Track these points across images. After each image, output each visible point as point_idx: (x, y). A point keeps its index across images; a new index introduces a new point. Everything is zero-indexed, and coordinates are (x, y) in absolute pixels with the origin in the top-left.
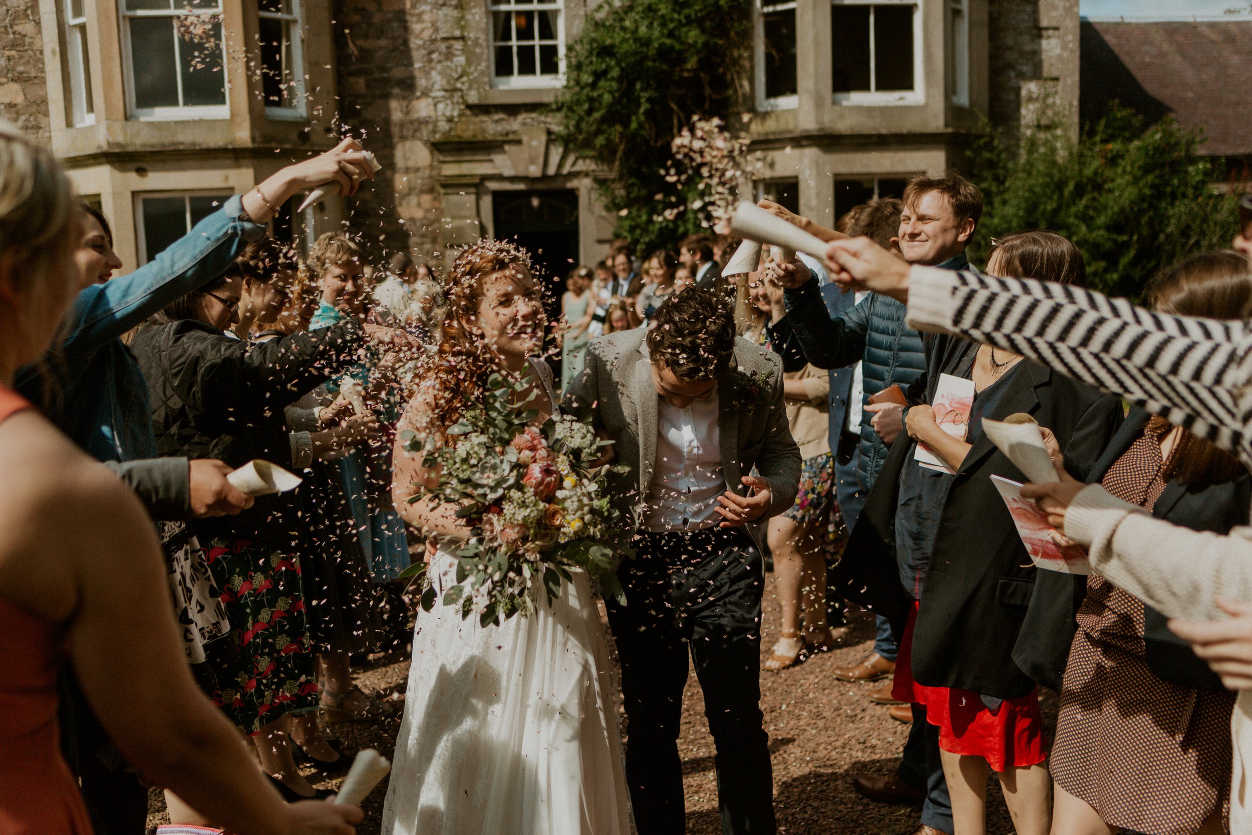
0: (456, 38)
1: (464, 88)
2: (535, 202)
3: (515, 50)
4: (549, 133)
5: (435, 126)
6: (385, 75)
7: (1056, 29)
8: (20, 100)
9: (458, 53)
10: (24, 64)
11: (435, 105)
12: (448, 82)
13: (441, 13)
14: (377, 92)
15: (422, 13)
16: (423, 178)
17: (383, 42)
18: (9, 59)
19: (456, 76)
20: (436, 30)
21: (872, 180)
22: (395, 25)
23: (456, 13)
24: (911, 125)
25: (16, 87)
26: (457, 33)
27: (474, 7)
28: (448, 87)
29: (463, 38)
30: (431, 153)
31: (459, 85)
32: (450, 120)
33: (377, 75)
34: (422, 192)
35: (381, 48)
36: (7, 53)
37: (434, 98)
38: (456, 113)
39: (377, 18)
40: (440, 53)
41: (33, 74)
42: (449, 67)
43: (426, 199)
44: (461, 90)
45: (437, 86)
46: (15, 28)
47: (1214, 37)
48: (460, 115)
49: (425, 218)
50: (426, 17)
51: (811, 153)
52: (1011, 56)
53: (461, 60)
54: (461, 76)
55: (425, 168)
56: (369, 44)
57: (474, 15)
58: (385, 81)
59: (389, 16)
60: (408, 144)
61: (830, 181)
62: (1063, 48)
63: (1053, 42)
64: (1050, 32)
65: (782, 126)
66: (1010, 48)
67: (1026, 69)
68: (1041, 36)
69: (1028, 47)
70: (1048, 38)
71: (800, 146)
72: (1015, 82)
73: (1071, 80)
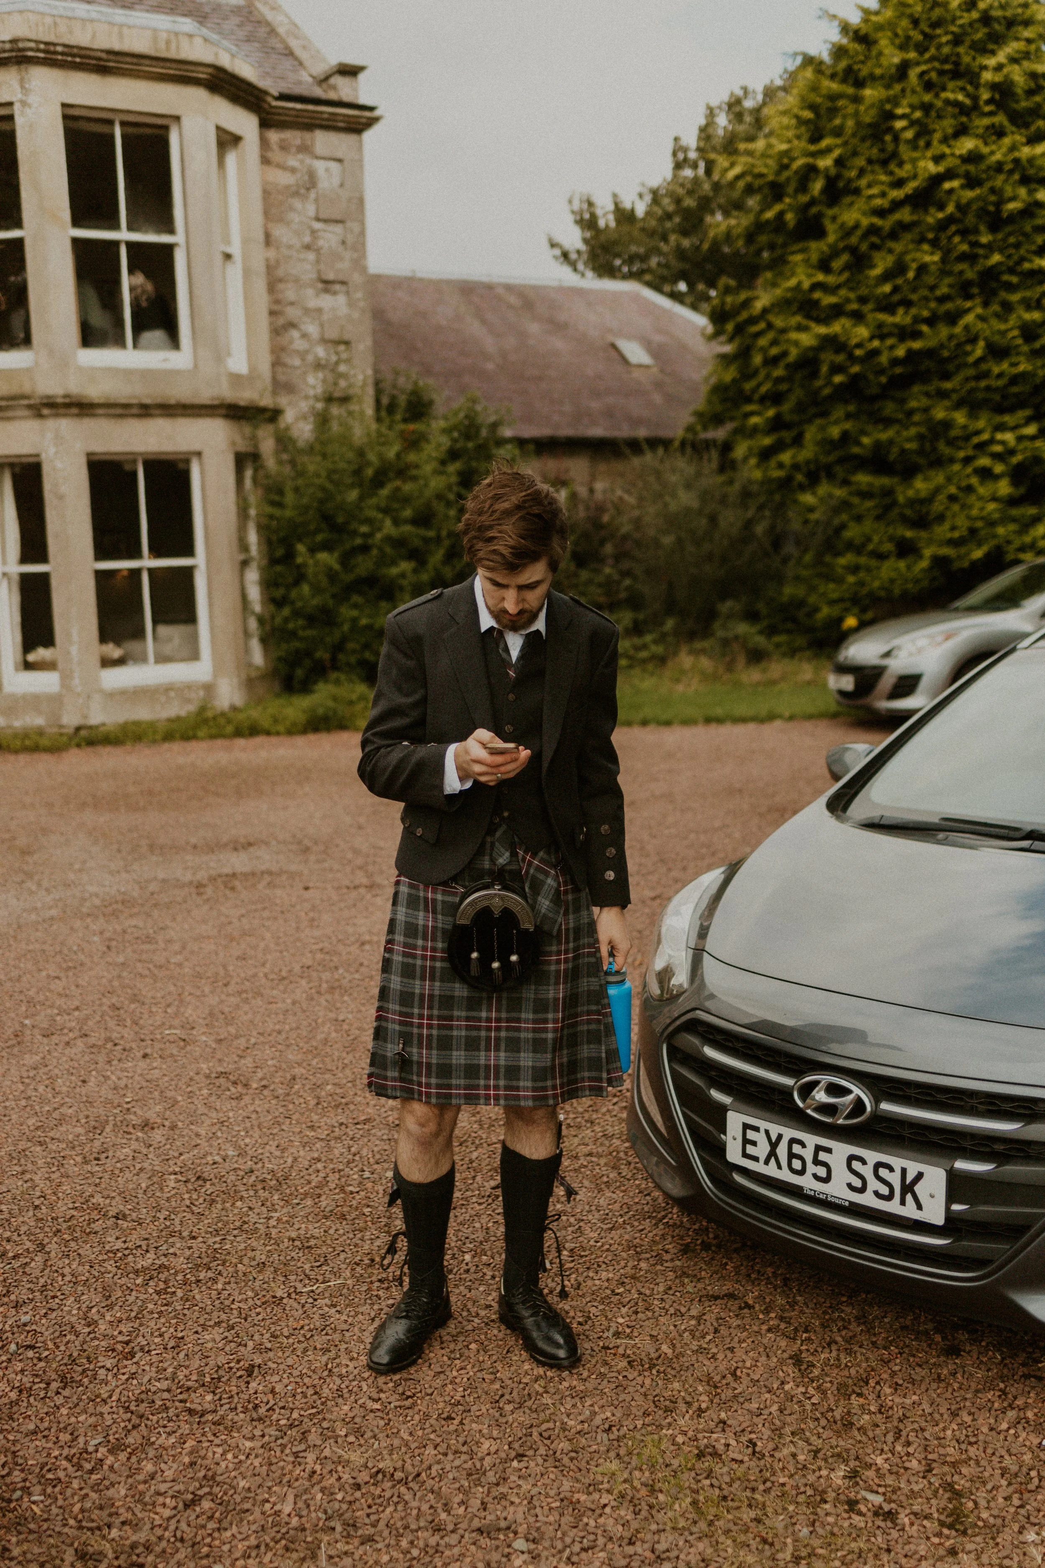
7: (343, 283)
21: (134, 462)
24: (181, 393)
51: (56, 426)
52: (292, 313)
61: (83, 462)
62: (351, 304)
63: (341, 299)
64: (337, 287)
65: (15, 390)
66: (292, 304)
67: (312, 329)
68: (326, 291)
69: (312, 303)
70: (335, 293)
71: (40, 416)
72: (299, 344)
73: (364, 345)
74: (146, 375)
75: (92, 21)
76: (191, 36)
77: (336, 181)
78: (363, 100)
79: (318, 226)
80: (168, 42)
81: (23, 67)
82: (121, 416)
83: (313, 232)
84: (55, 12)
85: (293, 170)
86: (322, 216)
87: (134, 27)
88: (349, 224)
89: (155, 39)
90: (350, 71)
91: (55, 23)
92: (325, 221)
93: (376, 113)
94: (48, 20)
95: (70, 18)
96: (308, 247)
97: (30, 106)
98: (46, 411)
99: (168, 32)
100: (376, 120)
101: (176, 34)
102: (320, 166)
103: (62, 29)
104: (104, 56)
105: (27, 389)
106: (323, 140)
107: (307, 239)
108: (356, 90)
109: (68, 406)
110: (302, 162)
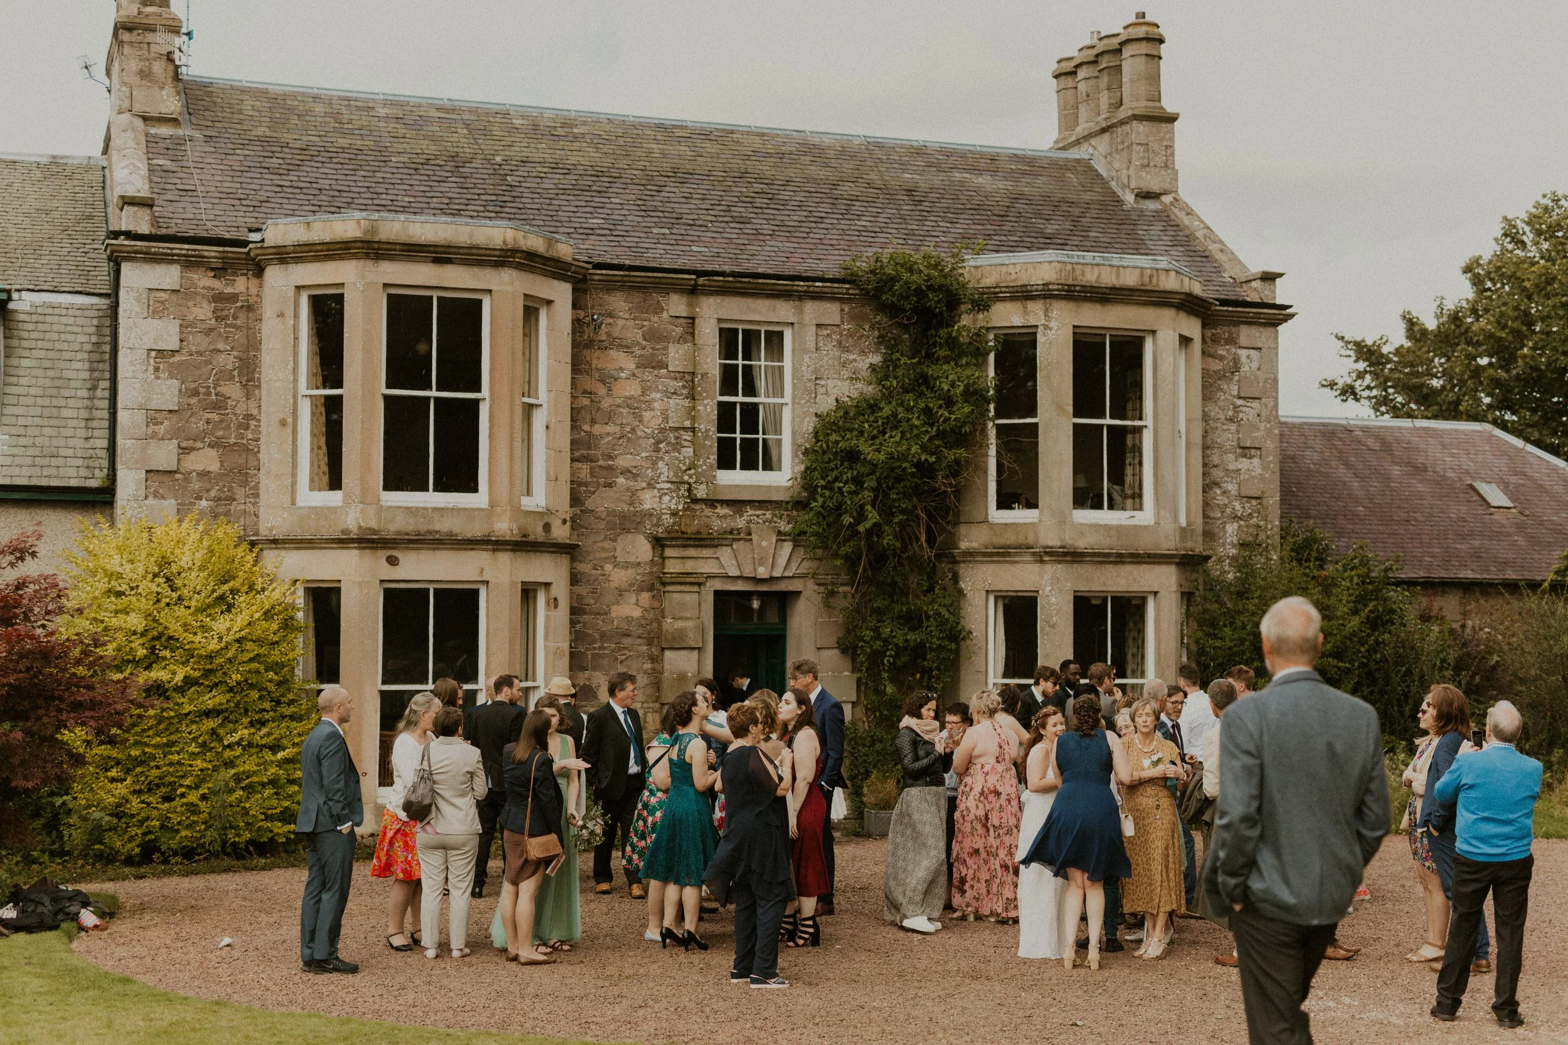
0: (685, 429)
1: (691, 481)
2: (756, 604)
3: (738, 442)
4: (779, 533)
5: (659, 518)
6: (611, 463)
7: (1258, 449)
8: (215, 467)
9: (686, 444)
10: (224, 429)
11: (660, 498)
12: (676, 475)
13: (672, 402)
14: (602, 480)
15: (654, 400)
16: (643, 575)
17: (610, 428)
18: (208, 422)
19: (684, 468)
20: (666, 419)
21: (1105, 600)
22: (625, 411)
23: (687, 403)
24: (1145, 545)
25: (213, 453)
26: (687, 424)
27: (706, 398)
28: (674, 479)
29: (693, 430)
30: (653, 548)
31: (686, 478)
32: (674, 514)
33: (601, 463)
34: (641, 589)
35: (608, 434)
36: (208, 416)
37: (659, 490)
38: (681, 507)
39: (606, 403)
40: (668, 444)
41: (232, 440)
42: (677, 458)
43: (645, 596)
44: (689, 484)
45: (664, 478)
46: (219, 389)
47: (1370, 442)
48: (685, 510)
49: (643, 617)
50: (656, 405)
51: (1052, 570)
52: (1217, 474)
53: (689, 451)
54: (690, 469)
55: (646, 563)
56: (597, 429)
57: (705, 406)
58: (610, 468)
59: (619, 401)
60: (630, 536)
61: (1070, 598)
62: (1264, 468)
63: (1256, 461)
64: (1253, 452)
65: (1021, 540)
66: (1215, 466)
67: (1232, 487)
68: (1245, 456)
69: (1231, 467)
70: (1251, 457)
71: (1042, 562)
72: (1221, 500)
73: (1273, 501)
74: (1120, 529)
75: (1098, 265)
76: (1167, 271)
77: (1255, 365)
78: (1278, 302)
79: (1239, 402)
80: (1151, 276)
81: (1048, 301)
82: (1101, 563)
83: (1236, 407)
84: (1073, 261)
85: (1222, 358)
86: (1242, 395)
87: (1128, 267)
88: (1264, 400)
89: (1142, 275)
90: (1269, 278)
91: (1073, 269)
92: (1244, 398)
93: (1289, 311)
94: (1069, 267)
95: (1084, 264)
96: (1231, 420)
97: (1051, 329)
98: (1046, 558)
99: (1152, 268)
100: (1292, 316)
101: (1157, 270)
102: (1243, 353)
103: (1078, 272)
104: (1108, 291)
105: (1031, 540)
106: (1246, 334)
107: (1231, 413)
108: (1274, 292)
109: (1065, 554)
110: (1228, 351)
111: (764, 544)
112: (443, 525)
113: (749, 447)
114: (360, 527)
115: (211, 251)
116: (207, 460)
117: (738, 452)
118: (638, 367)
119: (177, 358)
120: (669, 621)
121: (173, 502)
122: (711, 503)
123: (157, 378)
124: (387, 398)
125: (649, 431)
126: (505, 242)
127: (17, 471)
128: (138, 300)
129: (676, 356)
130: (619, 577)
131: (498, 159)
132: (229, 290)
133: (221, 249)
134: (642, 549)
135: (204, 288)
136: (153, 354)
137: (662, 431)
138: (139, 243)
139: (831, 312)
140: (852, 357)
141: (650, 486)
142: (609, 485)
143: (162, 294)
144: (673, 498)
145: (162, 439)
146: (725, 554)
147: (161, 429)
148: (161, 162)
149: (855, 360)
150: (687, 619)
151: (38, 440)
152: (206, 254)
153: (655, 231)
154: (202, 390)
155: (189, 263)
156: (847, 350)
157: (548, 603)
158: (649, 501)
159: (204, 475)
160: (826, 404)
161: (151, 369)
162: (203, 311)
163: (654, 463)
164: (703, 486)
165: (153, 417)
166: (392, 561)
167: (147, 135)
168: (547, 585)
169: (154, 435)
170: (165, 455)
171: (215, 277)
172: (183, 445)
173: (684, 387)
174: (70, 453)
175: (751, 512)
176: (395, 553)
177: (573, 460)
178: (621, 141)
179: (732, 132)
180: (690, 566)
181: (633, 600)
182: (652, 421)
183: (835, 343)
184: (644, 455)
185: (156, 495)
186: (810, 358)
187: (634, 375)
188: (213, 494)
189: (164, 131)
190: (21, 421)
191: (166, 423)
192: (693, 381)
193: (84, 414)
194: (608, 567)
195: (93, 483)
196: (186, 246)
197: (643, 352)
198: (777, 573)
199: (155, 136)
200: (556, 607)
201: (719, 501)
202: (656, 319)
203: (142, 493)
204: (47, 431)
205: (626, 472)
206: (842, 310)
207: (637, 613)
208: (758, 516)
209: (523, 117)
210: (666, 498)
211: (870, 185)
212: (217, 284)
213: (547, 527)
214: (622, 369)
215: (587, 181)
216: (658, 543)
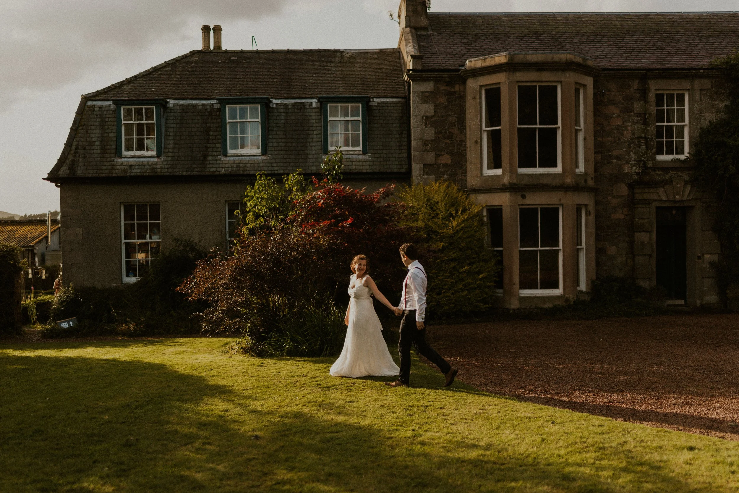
0: (642, 138)
2: (674, 212)
3: (665, 142)
4: (685, 181)
5: (631, 176)
6: (610, 153)
8: (449, 162)
9: (642, 144)
10: (452, 146)
11: (632, 167)
12: (638, 157)
13: (636, 126)
14: (606, 161)
15: (628, 126)
16: (625, 201)
17: (610, 139)
19: (642, 154)
20: (634, 134)
22: (615, 131)
23: (643, 127)
25: (448, 156)
26: (643, 135)
27: (651, 124)
28: (637, 160)
29: (645, 138)
30: (629, 189)
31: (643, 159)
32: (638, 174)
33: (606, 154)
34: (624, 207)
35: (609, 141)
36: (446, 141)
37: (631, 164)
38: (640, 171)
39: (607, 128)
40: (635, 144)
41: (456, 151)
42: (638, 150)
43: (626, 209)
44: (644, 161)
45: (633, 159)
46: (450, 130)
48: (642, 172)
49: (625, 218)
50: (629, 128)
53: (644, 147)
54: (644, 155)
55: (626, 196)
56: (604, 140)
57: (651, 127)
58: (610, 156)
59: (613, 127)
60: (619, 184)
111: (679, 186)
112: (544, 181)
113: (670, 145)
114: (510, 183)
115: (445, 75)
116: (446, 159)
117: (665, 147)
118: (621, 112)
119: (433, 119)
120: (637, 220)
121: (434, 176)
122: (654, 169)
123: (426, 127)
124: (519, 129)
125: (626, 139)
126: (567, 60)
127: (375, 167)
128: (418, 97)
129: (637, 106)
130: (614, 202)
131: (554, 33)
132: (453, 90)
133: (449, 73)
134: (623, 190)
135: (443, 90)
136: (424, 118)
137: (632, 139)
138: (418, 73)
139: (707, 83)
140: (716, 103)
141: (627, 163)
142: (610, 163)
143: (427, 94)
144: (637, 167)
145: (429, 151)
146: (661, 191)
147: (428, 148)
148: (423, 44)
149: (718, 104)
150: (644, 219)
151: (382, 155)
152: (444, 76)
153: (624, 55)
154: (443, 131)
155: (437, 80)
156: (715, 100)
157: (586, 213)
158: (626, 169)
159: (445, 165)
160: (705, 124)
161: (424, 124)
162: (442, 100)
163: (629, 154)
164: (650, 162)
165: (425, 143)
166: (523, 197)
167: (417, 35)
168: (586, 206)
169: (426, 150)
170: (430, 157)
171: (447, 85)
172: (437, 153)
173: (641, 120)
174: (393, 159)
175: (671, 172)
176: (524, 193)
177: (595, 153)
178: (603, 22)
179: (649, 15)
180: (645, 196)
181: (621, 211)
182: (628, 135)
183: (708, 97)
184: (624, 149)
185: (427, 174)
186: (697, 104)
187: (619, 115)
188: (449, 173)
189: (423, 33)
190: (375, 148)
191: (430, 145)
192: (645, 117)
193: (398, 144)
194: (610, 198)
195: (403, 171)
196: (436, 73)
197: (623, 106)
198: (685, 198)
199: (420, 35)
200: (590, 215)
201: (658, 168)
202: (628, 91)
203: (422, 173)
204: (385, 151)
205: (617, 158)
206: (712, 82)
207: (622, 217)
208: (675, 174)
209: (561, 16)
210: (634, 168)
211: (715, 31)
212: (448, 88)
213: (586, 181)
214: (614, 114)
215: (592, 38)
216: (631, 186)
